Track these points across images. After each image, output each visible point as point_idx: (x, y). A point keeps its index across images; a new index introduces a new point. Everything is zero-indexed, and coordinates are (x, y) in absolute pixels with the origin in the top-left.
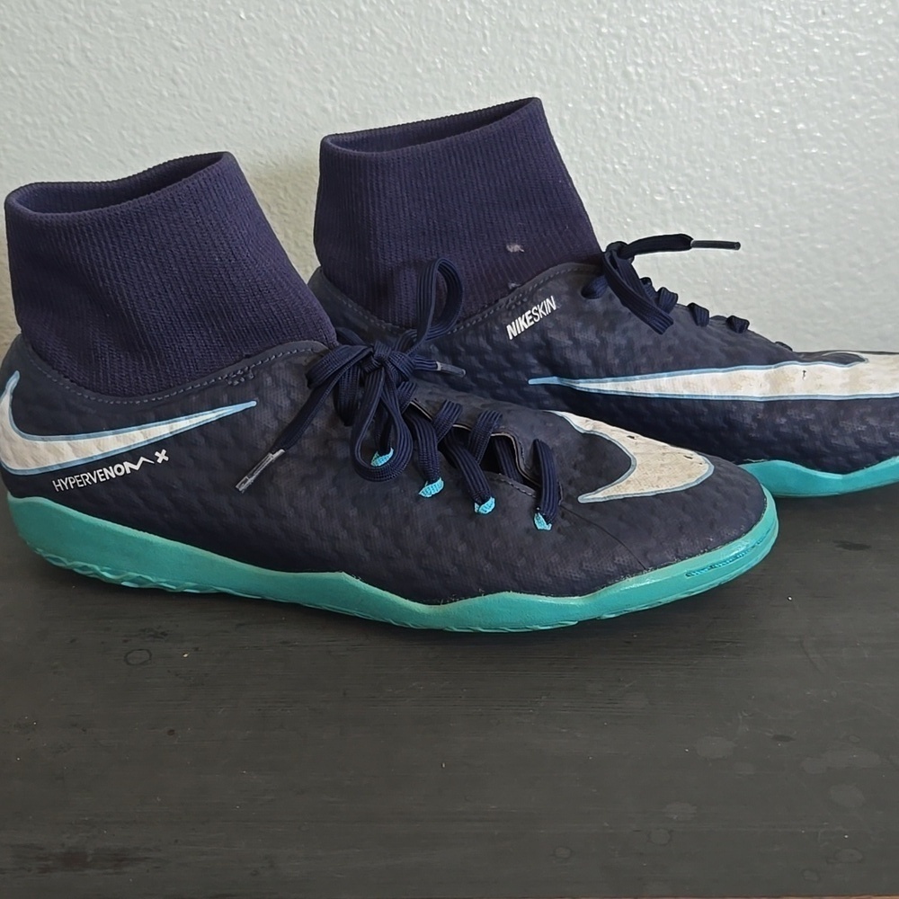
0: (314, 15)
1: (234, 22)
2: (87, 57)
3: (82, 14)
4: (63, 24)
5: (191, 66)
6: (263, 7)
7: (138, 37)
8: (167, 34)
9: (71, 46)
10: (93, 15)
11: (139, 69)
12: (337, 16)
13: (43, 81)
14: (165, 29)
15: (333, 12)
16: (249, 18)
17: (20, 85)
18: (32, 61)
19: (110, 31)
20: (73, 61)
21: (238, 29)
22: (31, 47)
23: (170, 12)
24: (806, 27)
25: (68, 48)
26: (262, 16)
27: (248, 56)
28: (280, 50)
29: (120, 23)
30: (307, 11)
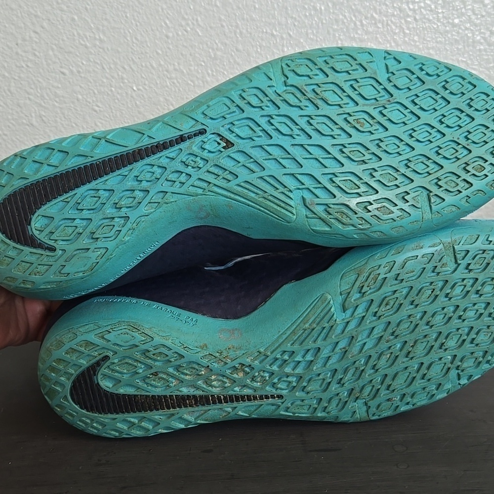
0: (178, 85)
1: (130, 92)
2: (43, 120)
3: (39, 95)
4: (28, 102)
5: (106, 121)
6: (147, 82)
7: (72, 106)
8: (90, 103)
9: (33, 115)
10: (45, 95)
11: (74, 125)
12: (192, 84)
13: (18, 137)
14: (89, 100)
15: (189, 82)
16: (139, 89)
17: (4, 140)
18: (11, 125)
19: (56, 104)
20: (35, 123)
21: (132, 97)
22: (10, 117)
23: (92, 90)
24: (488, 69)
25: (32, 116)
26: (147, 88)
27: (140, 113)
28: (159, 107)
29: (62, 99)
30: (174, 83)
